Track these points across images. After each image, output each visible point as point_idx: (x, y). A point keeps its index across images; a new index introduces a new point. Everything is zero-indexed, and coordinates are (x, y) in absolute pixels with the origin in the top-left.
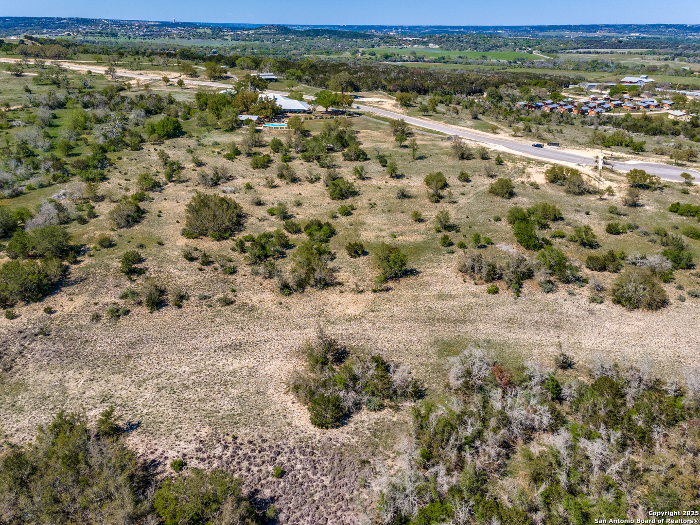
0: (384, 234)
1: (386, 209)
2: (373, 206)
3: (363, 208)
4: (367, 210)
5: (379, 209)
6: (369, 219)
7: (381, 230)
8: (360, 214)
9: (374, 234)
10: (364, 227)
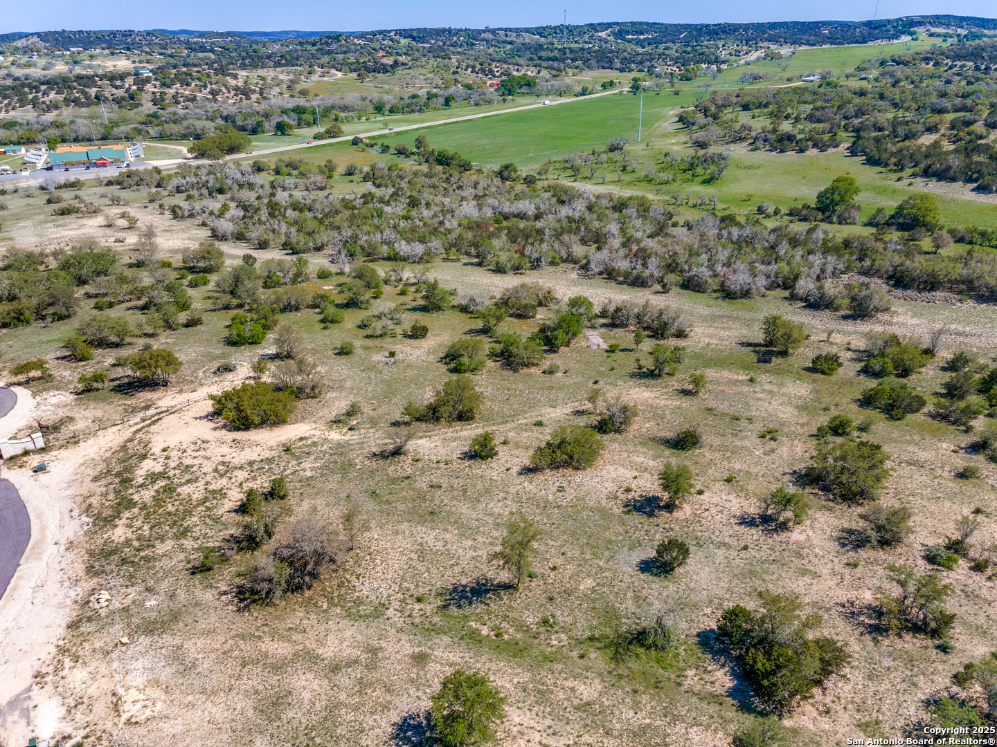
0: (768, 387)
1: (743, 423)
2: (770, 435)
3: (794, 436)
4: (785, 429)
5: (758, 427)
6: (787, 413)
7: (771, 392)
8: (802, 425)
9: (784, 390)
10: (800, 402)
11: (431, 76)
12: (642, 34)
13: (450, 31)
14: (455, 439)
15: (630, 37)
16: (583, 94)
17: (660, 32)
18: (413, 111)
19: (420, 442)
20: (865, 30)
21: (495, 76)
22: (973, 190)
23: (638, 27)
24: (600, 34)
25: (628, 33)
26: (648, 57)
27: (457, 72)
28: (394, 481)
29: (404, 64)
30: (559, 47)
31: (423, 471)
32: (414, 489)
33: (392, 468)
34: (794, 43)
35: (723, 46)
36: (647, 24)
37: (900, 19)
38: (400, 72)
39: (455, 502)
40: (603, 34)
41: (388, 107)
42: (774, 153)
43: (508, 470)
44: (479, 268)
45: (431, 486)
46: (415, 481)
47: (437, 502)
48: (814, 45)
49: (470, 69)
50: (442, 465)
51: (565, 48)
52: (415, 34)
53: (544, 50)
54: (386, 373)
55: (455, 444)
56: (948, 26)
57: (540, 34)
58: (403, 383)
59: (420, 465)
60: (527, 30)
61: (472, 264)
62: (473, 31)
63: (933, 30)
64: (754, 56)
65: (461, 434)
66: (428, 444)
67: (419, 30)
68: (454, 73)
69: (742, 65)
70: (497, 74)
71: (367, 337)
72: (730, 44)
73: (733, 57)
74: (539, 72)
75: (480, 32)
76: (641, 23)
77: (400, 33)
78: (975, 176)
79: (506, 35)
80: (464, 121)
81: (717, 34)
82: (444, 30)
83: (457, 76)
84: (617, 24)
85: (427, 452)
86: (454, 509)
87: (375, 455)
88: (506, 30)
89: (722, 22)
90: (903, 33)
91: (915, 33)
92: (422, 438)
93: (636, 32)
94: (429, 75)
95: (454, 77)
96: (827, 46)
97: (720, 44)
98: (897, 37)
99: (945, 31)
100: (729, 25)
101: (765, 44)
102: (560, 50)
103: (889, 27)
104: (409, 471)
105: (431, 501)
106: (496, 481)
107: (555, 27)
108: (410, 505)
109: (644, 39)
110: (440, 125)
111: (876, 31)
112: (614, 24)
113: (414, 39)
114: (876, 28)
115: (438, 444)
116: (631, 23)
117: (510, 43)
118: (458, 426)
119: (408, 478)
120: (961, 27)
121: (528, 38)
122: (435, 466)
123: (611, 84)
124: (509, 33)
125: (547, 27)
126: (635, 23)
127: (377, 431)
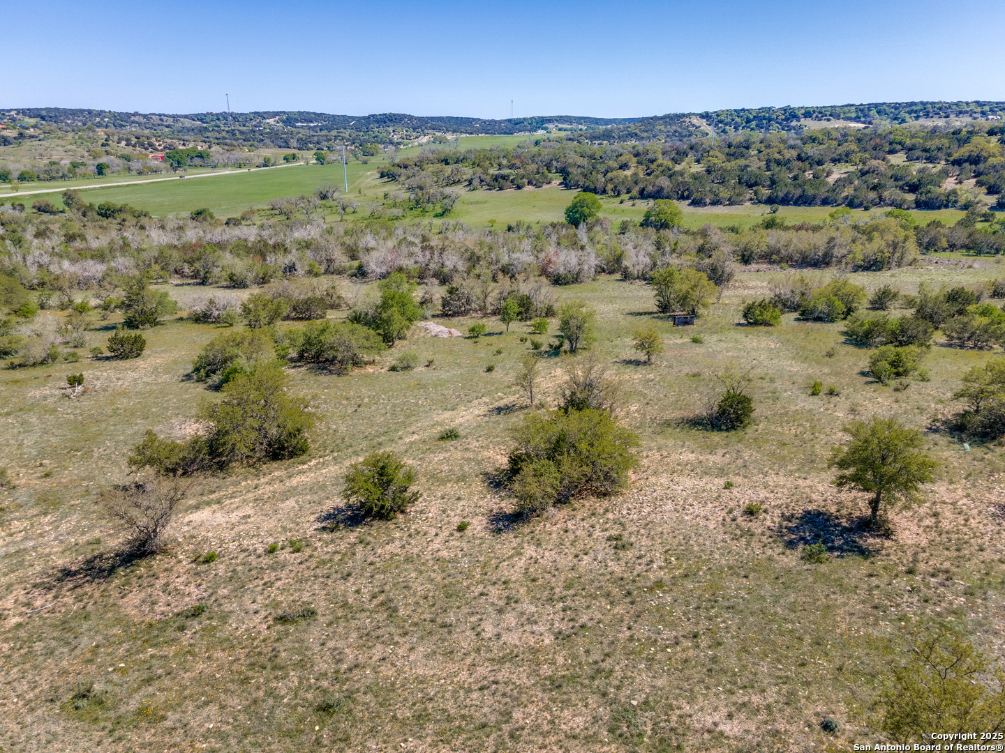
11: (74, 147)
12: (311, 122)
13: (90, 112)
14: (285, 496)
15: (299, 124)
16: (265, 166)
17: (329, 121)
18: (53, 178)
19: (197, 517)
20: (510, 126)
21: (157, 150)
22: (689, 205)
23: (307, 117)
24: (267, 121)
25: (297, 121)
26: (324, 138)
27: (108, 145)
28: (152, 633)
29: (32, 137)
30: (227, 129)
31: (236, 582)
32: (229, 644)
33: (135, 598)
34: (454, 131)
35: (394, 131)
36: (314, 113)
37: (533, 118)
38: (27, 144)
39: (378, 651)
40: (271, 121)
41: (16, 174)
42: (494, 191)
43: (461, 528)
44: (202, 287)
45: (282, 619)
46: (224, 618)
47: (323, 665)
48: (472, 133)
49: (124, 143)
50: (285, 555)
51: (234, 130)
52: (44, 113)
53: (209, 131)
54: (67, 411)
55: (291, 503)
56: (571, 123)
57: (201, 120)
58: (112, 421)
59: (221, 569)
60: (186, 117)
61: (189, 284)
62: (119, 114)
63: (560, 126)
64: (424, 140)
65: (294, 481)
66: (220, 518)
67: (49, 110)
68: (103, 145)
69: (416, 146)
70: (160, 148)
71: (13, 367)
72: (399, 129)
73: (405, 141)
74: (210, 147)
75: (129, 115)
76: (308, 113)
77: (24, 112)
78: (686, 193)
79: (162, 120)
80: (128, 186)
81: (385, 122)
82: (82, 111)
83: (107, 148)
84: (284, 112)
85: (228, 536)
86: (387, 671)
87: (67, 573)
88: (160, 115)
89: (388, 112)
90: (539, 128)
91: (547, 128)
92: (197, 507)
93: (305, 120)
94: (70, 147)
95: (104, 149)
96: (483, 135)
97: (391, 129)
98: (535, 131)
99: (569, 127)
100: (394, 115)
101: (430, 131)
102: (227, 132)
103: (526, 123)
104: (194, 594)
105: (301, 665)
106: (455, 560)
107: (217, 114)
108: (235, 702)
109: (315, 126)
110: (95, 189)
111: (517, 126)
112: (281, 112)
113: (43, 118)
114: (516, 124)
115: (249, 510)
116: (299, 112)
117: (167, 127)
118: (277, 470)
119: (196, 613)
120: (581, 124)
121: (188, 123)
122: (266, 561)
123: (294, 157)
124: (165, 118)
125: (208, 113)
126: (303, 113)
127: (65, 516)
